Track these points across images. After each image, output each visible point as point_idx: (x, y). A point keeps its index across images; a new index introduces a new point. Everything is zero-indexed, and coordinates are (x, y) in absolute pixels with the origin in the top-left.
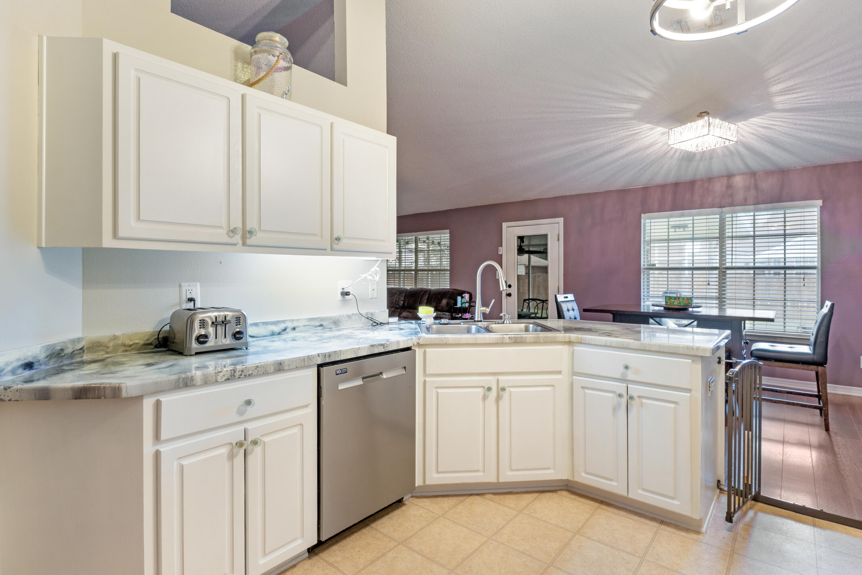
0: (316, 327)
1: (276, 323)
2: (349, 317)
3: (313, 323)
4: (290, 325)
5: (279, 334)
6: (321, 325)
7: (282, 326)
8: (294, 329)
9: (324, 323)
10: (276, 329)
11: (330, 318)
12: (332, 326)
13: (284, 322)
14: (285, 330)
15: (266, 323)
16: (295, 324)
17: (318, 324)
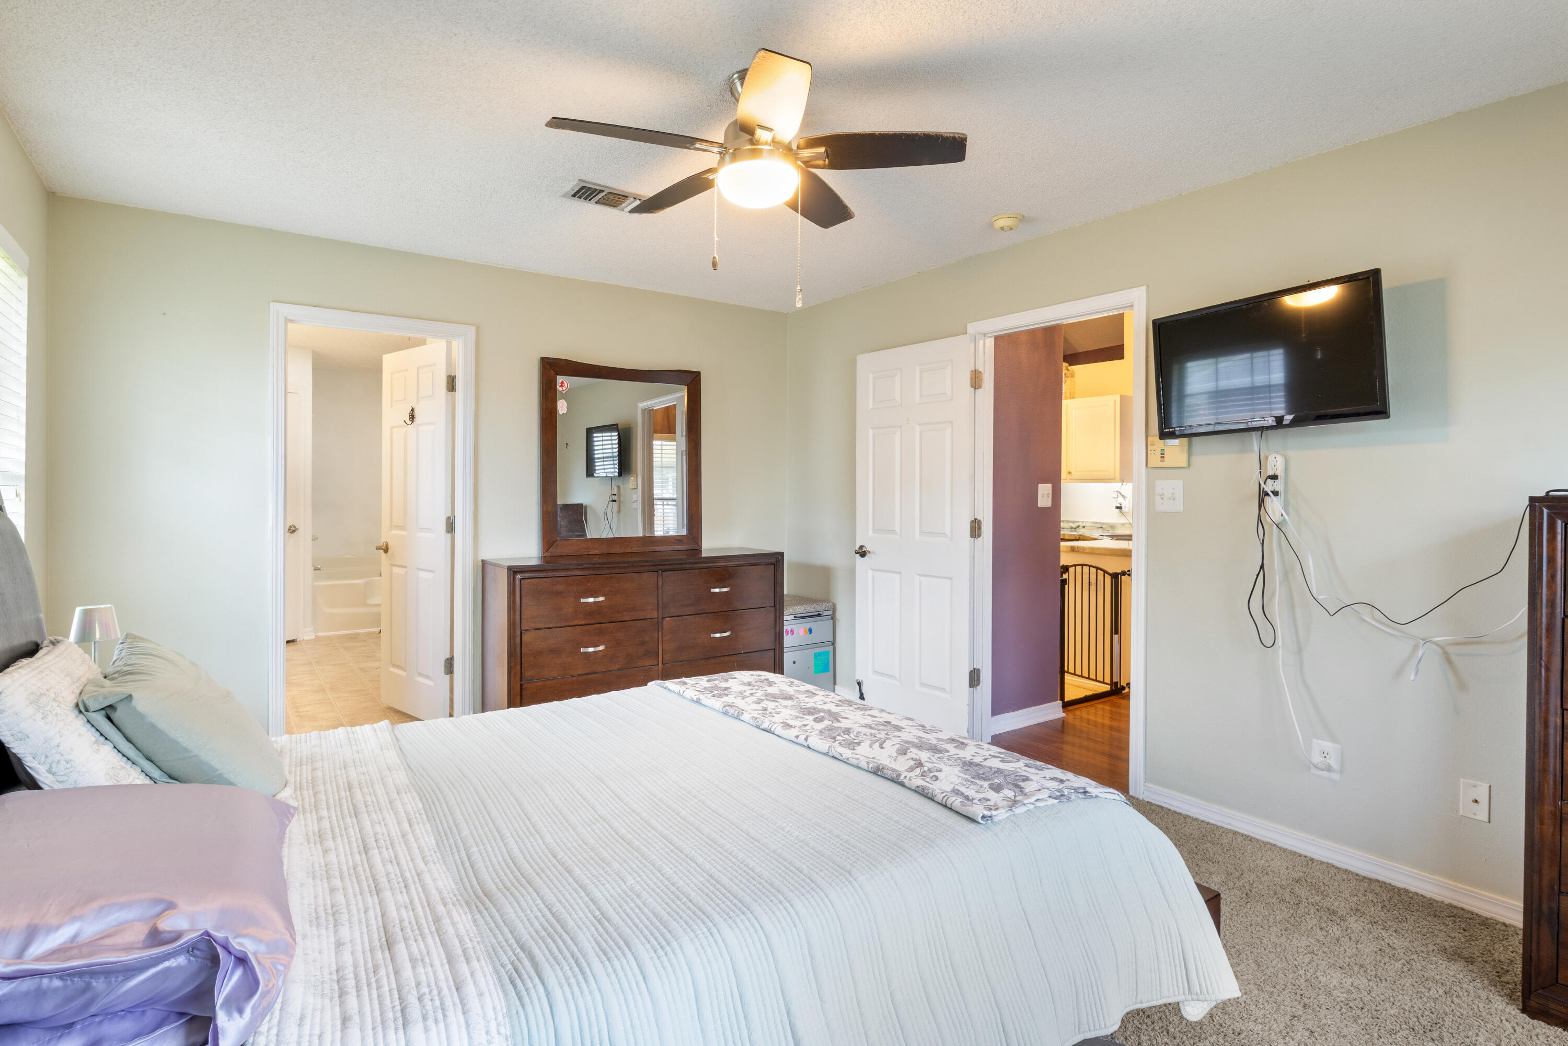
0: (1098, 528)
1: (1074, 522)
2: (1123, 524)
3: (1096, 525)
4: (1082, 525)
5: (1075, 528)
6: (1101, 528)
7: (1077, 524)
8: (1084, 527)
9: (1104, 526)
10: (1074, 525)
11: (1108, 524)
12: (1109, 529)
13: (1078, 522)
14: (1078, 527)
15: (1068, 522)
16: (1085, 524)
17: (1099, 526)
